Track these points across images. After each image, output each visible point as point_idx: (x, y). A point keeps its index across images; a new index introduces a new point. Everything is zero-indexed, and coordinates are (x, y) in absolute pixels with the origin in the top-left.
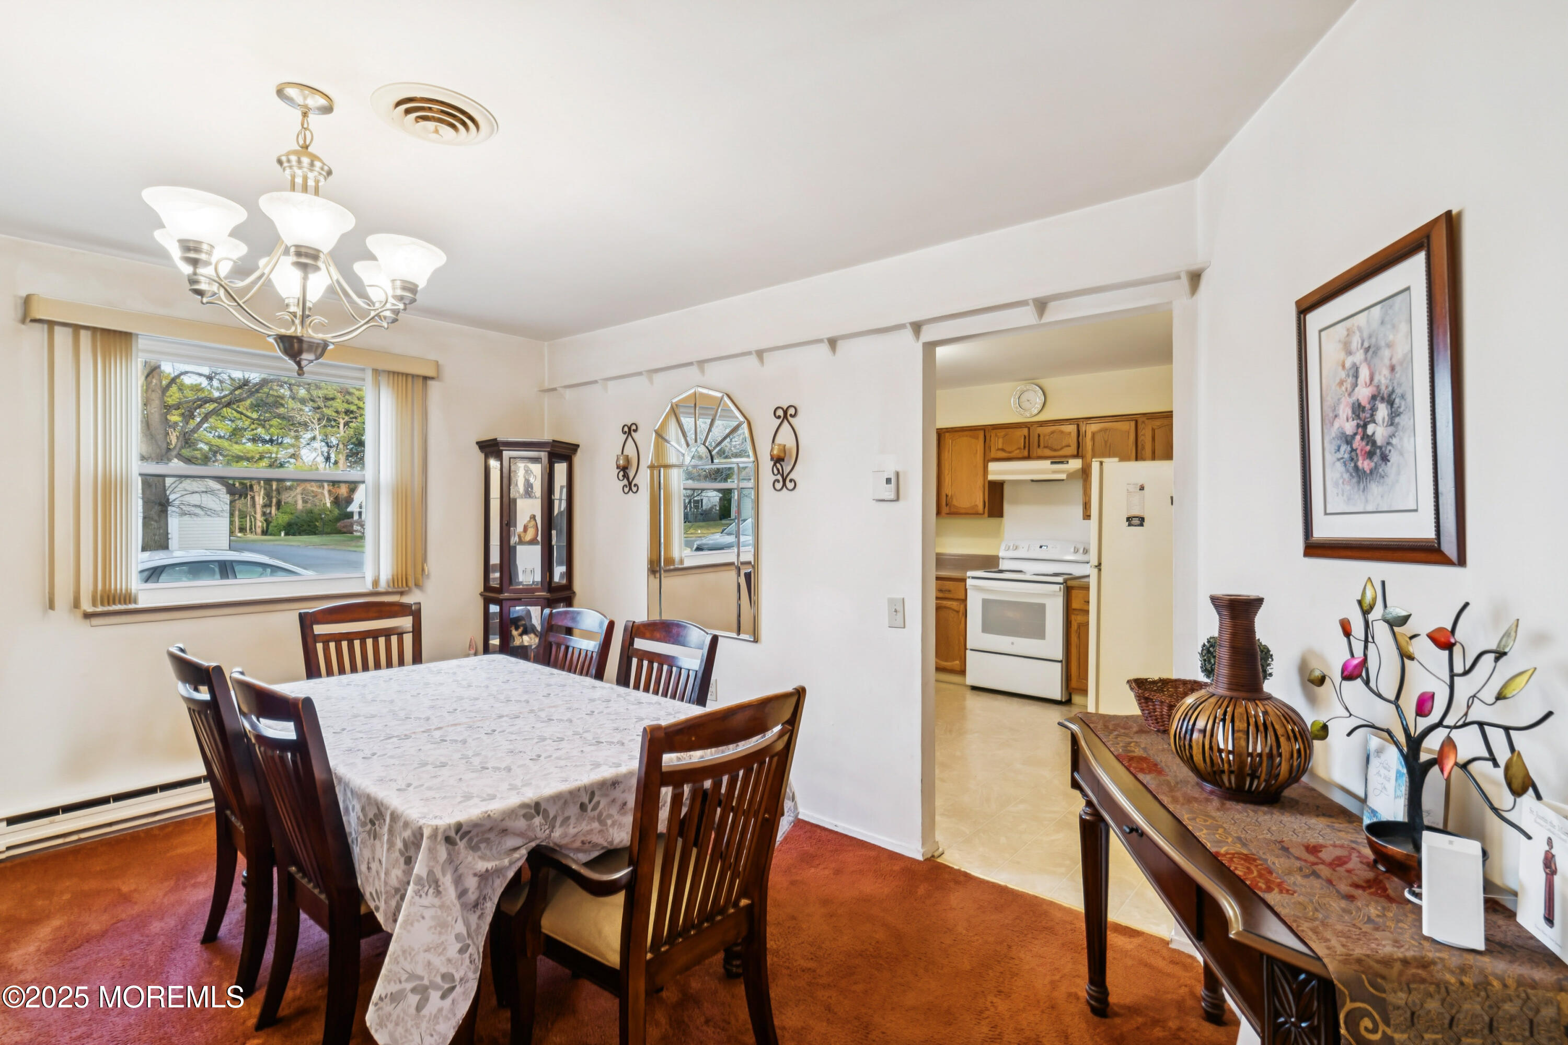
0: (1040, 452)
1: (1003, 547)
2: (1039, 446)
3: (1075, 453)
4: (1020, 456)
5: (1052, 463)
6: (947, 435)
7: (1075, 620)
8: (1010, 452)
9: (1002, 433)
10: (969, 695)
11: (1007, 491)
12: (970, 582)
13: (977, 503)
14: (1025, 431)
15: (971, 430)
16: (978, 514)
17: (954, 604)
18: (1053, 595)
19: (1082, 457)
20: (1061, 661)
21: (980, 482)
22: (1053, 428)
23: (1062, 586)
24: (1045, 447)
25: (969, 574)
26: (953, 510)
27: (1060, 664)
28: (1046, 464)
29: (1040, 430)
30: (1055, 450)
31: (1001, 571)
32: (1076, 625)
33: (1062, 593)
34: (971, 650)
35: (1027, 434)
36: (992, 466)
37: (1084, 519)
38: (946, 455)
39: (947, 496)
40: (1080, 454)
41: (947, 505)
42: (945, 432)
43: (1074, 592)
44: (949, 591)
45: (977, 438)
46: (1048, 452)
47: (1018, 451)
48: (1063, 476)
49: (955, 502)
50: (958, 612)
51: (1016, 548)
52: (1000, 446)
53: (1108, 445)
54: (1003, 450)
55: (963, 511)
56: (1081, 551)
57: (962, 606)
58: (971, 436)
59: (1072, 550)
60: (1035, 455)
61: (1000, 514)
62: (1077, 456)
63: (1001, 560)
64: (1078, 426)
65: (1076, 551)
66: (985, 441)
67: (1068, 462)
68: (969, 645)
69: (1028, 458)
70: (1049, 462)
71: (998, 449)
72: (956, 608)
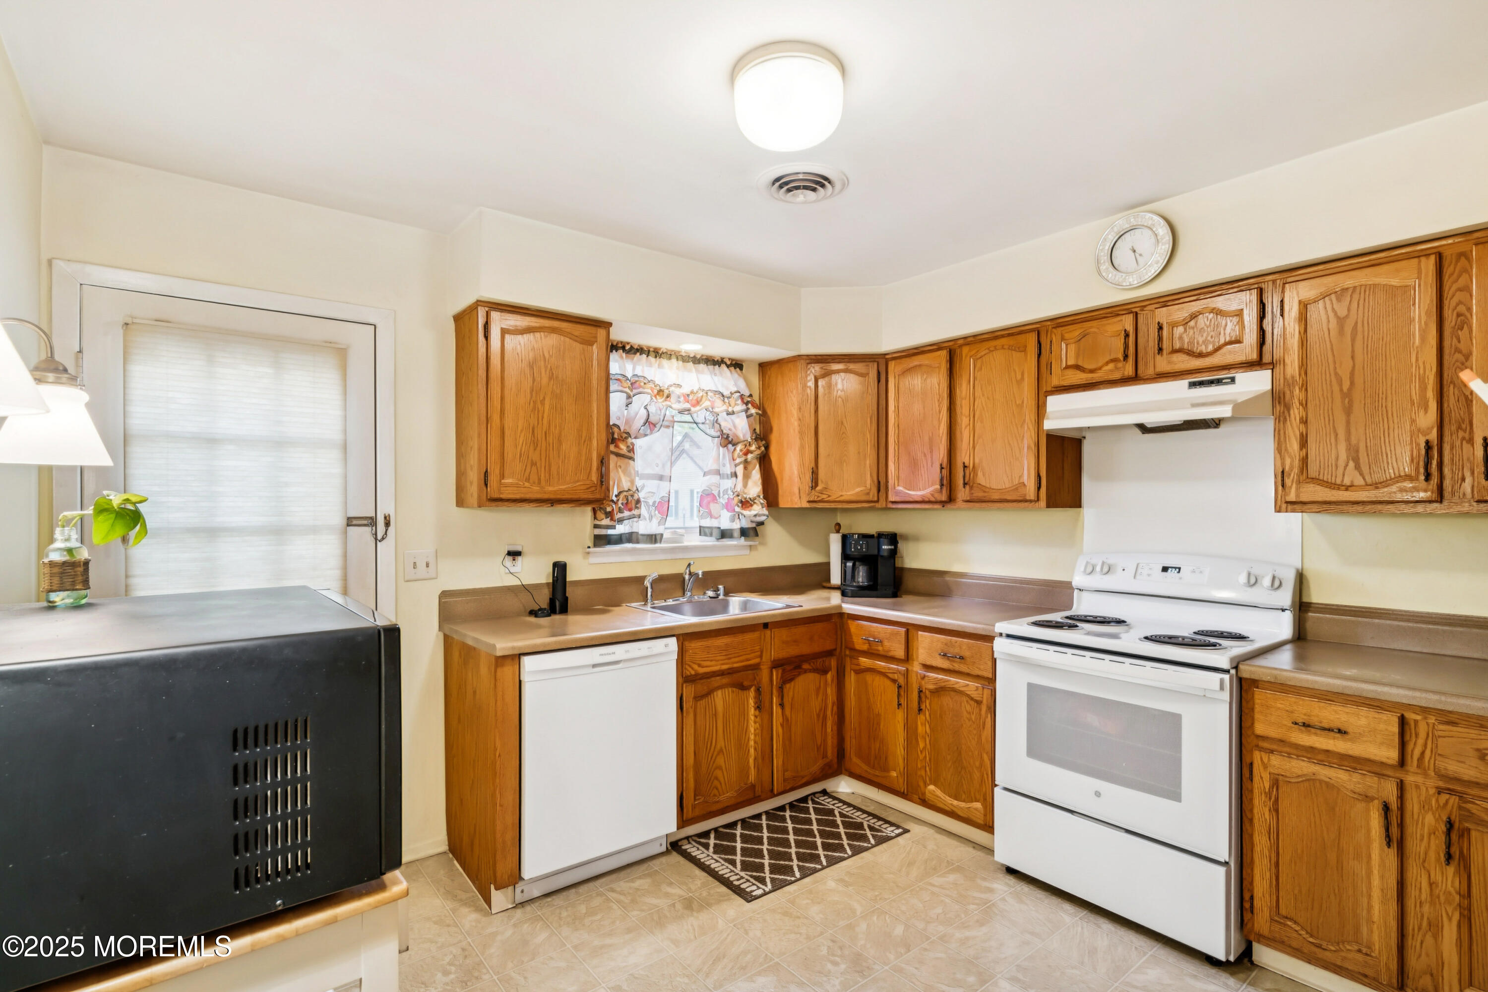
0: (1163, 364)
1: (1081, 566)
2: (1160, 350)
3: (1254, 356)
4: (1117, 376)
5: (1193, 385)
6: (965, 350)
7: (1265, 767)
8: (1092, 371)
9: (1075, 332)
10: (1004, 886)
11: (1088, 449)
12: (1000, 646)
13: (1025, 479)
14: (1127, 322)
15: (1009, 335)
16: (1026, 501)
17: (971, 686)
18: (1204, 697)
19: (1272, 365)
20: (1226, 864)
21: (1028, 438)
22: (1196, 306)
23: (1226, 677)
24: (1175, 351)
25: (1001, 627)
26: (978, 494)
27: (1222, 870)
28: (1179, 388)
29: (1163, 315)
30: (1201, 355)
31: (1073, 622)
32: (1266, 776)
33: (1226, 695)
34: (1006, 789)
35: (1130, 328)
36: (1054, 403)
37: (1278, 510)
38: (963, 390)
39: (965, 467)
40: (1267, 358)
41: (965, 484)
42: (961, 346)
43: (1260, 696)
44: (962, 658)
45: (1023, 349)
46: (1183, 362)
47: (1111, 366)
48: (1225, 411)
49: (981, 479)
50: (979, 703)
51: (1109, 570)
52: (1071, 362)
53: (1348, 330)
54: (1077, 367)
55: (996, 496)
56: (1267, 582)
57: (987, 693)
58: (1011, 348)
59: (1243, 579)
60: (1151, 372)
61: (1075, 502)
62: (1257, 364)
63: (1076, 592)
64: (1261, 292)
65: (1253, 582)
66: (1039, 355)
67: (1233, 380)
68: (1000, 778)
69: (1135, 379)
70: (1184, 383)
71: (1068, 367)
72: (975, 695)
